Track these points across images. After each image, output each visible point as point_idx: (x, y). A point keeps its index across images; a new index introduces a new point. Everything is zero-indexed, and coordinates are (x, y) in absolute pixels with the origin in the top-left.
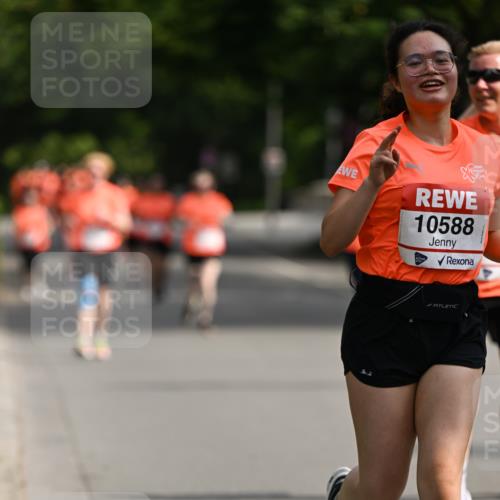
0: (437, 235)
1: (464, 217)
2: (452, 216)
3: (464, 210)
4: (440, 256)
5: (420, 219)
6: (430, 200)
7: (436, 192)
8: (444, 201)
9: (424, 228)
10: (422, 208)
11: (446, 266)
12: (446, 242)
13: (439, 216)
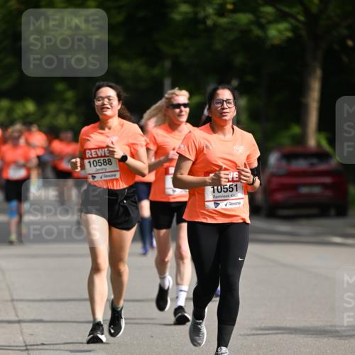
0: (98, 167)
1: (107, 159)
2: (102, 159)
3: (105, 156)
4: (101, 175)
5: (90, 162)
6: (91, 154)
7: (93, 151)
8: (97, 154)
9: (92, 165)
10: (89, 158)
11: (103, 178)
12: (102, 169)
13: (97, 160)
